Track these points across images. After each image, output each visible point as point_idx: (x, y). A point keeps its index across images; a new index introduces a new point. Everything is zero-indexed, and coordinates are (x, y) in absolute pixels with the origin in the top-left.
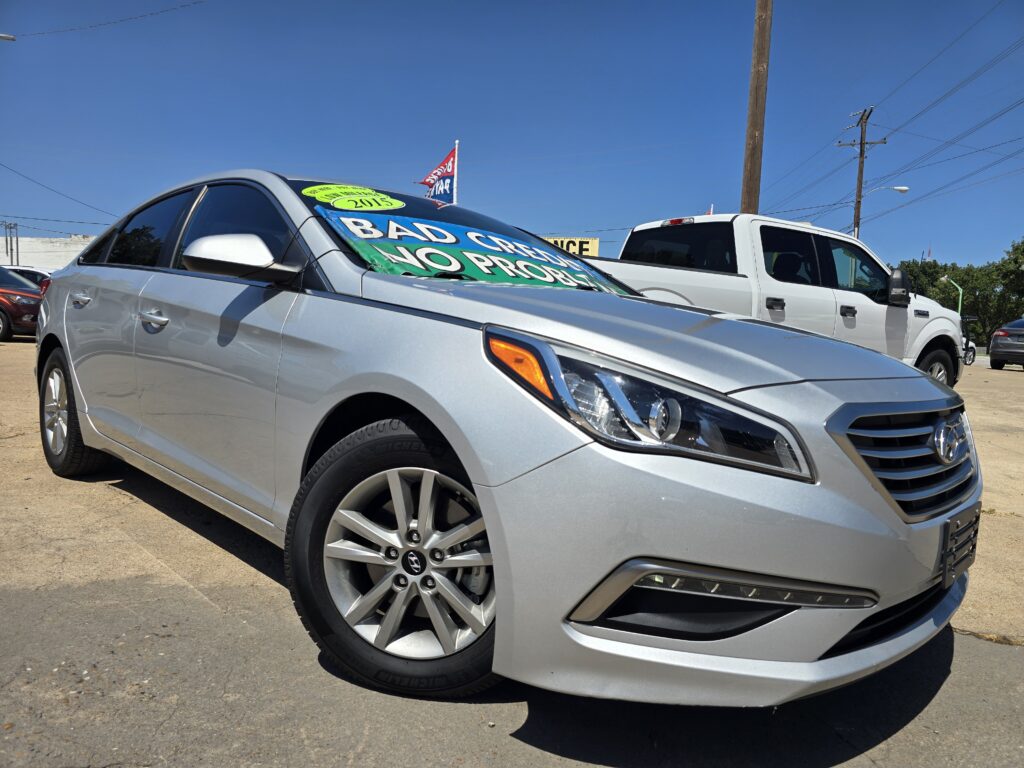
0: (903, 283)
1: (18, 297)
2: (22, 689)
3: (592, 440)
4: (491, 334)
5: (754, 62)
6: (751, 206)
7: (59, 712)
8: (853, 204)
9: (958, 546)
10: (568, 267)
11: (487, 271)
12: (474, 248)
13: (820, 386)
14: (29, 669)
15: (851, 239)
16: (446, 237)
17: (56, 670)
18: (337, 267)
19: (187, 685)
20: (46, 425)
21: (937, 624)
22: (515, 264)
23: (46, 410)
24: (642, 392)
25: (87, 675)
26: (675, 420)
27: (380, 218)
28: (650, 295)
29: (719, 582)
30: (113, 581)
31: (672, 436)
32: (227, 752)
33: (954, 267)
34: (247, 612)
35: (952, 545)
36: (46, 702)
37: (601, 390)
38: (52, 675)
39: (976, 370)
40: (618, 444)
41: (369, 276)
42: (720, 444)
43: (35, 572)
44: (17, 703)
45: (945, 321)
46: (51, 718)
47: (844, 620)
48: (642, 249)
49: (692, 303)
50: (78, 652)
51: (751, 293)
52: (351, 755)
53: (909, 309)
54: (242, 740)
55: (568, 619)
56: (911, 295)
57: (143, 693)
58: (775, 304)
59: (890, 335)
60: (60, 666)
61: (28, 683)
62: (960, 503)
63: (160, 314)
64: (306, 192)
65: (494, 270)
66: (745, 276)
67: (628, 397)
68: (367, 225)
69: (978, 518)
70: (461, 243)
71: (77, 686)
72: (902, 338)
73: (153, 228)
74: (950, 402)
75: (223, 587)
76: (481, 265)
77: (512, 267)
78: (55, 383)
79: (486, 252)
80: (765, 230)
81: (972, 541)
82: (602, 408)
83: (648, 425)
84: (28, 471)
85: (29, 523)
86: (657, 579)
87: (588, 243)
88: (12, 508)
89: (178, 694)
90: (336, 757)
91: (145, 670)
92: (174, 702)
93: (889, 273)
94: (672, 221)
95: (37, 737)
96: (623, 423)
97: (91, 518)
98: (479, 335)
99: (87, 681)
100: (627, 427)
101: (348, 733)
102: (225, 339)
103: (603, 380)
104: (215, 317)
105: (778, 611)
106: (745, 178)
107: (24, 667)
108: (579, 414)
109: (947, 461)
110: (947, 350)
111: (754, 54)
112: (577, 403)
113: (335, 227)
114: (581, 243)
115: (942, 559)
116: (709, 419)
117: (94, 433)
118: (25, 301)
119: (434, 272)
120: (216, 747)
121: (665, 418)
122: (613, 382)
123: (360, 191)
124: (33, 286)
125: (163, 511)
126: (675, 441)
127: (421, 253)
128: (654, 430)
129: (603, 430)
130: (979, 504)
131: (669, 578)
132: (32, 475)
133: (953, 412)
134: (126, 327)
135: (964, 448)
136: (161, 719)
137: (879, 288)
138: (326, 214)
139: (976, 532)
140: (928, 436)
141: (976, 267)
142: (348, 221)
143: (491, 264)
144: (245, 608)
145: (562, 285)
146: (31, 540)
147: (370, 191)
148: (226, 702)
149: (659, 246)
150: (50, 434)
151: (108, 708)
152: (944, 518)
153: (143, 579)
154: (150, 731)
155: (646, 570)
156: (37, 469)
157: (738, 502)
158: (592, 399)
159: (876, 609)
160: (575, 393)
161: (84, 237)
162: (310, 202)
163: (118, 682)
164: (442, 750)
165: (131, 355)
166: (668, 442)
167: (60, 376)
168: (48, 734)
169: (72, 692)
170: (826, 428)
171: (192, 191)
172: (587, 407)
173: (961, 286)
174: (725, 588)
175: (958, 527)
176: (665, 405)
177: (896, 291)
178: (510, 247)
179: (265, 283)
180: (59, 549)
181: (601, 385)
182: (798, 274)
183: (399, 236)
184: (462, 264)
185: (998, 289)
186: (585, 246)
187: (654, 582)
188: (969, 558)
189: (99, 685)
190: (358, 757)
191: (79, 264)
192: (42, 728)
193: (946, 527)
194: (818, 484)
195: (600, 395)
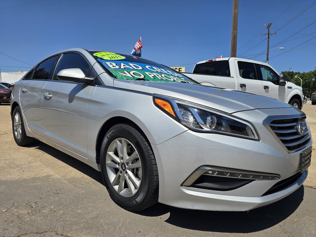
0: (283, 78)
1: (2, 91)
2: (14, 210)
3: (188, 129)
4: (155, 97)
5: (233, 9)
6: (234, 55)
7: (26, 217)
8: (266, 54)
9: (305, 160)
10: (178, 76)
11: (153, 78)
12: (148, 71)
13: (260, 110)
14: (16, 204)
15: (266, 64)
16: (139, 68)
17: (24, 204)
18: (105, 78)
19: (65, 208)
20: (15, 130)
21: (299, 185)
22: (161, 76)
23: (14, 125)
24: (204, 114)
25: (34, 206)
26: (214, 122)
27: (118, 62)
28: (203, 84)
29: (230, 173)
30: (39, 177)
31: (214, 127)
32: (79, 227)
33: (299, 73)
34: (81, 185)
35: (303, 160)
36: (22, 214)
37: (190, 113)
38: (23, 206)
39: (307, 105)
40: (197, 130)
41: (116, 80)
42: (229, 130)
43: (15, 175)
44: (13, 214)
45: (297, 90)
46: (24, 218)
47: (270, 184)
48: (200, 69)
49: (216, 86)
50: (30, 199)
51: (235, 83)
52: (117, 227)
53: (285, 86)
54: (84, 224)
55: (182, 185)
56: (286, 82)
57: (52, 210)
58: (243, 86)
59: (280, 95)
60: (25, 203)
61: (16, 208)
62: (305, 147)
63: (49, 94)
64: (94, 54)
65: (155, 77)
66: (233, 77)
67: (199, 116)
68: (114, 64)
69: (311, 151)
70: (144, 69)
71: (31, 209)
72: (284, 95)
73: (45, 69)
74: (301, 115)
75: (73, 178)
76: (150, 76)
77: (160, 76)
78: (17, 117)
79: (152, 72)
80: (239, 62)
81: (309, 159)
82: (191, 119)
83: (206, 124)
84: (10, 145)
85: (11, 160)
86: (210, 172)
87: (181, 68)
88: (6, 156)
89: (62, 210)
90: (113, 228)
91: (52, 204)
92: (62, 213)
93: (279, 75)
94: (209, 61)
95: (20, 224)
96: (198, 124)
97: (30, 159)
98: (152, 97)
99: (34, 207)
100: (199, 125)
101: (116, 221)
102: (71, 101)
103: (191, 111)
104: (67, 94)
105: (248, 181)
106: (232, 46)
107: (14, 203)
108: (184, 121)
109: (301, 134)
110: (298, 99)
111: (233, 7)
112: (183, 118)
113: (104, 65)
114: (179, 69)
115: (300, 164)
116: (225, 122)
117: (30, 132)
118: (4, 92)
119: (136, 79)
120: (76, 226)
121: (211, 122)
122: (194, 111)
123: (111, 54)
124: (6, 88)
125: (52, 156)
126: (215, 129)
127: (132, 73)
128: (208, 126)
129: (191, 126)
130: (311, 147)
131: (214, 172)
132: (11, 146)
133: (303, 118)
134: (38, 99)
135: (306, 129)
136: (58, 218)
137: (276, 80)
138: (101, 61)
139: (311, 156)
140: (295, 126)
141: (306, 73)
142: (108, 63)
143: (154, 76)
144: (81, 184)
145: (176, 81)
146: (13, 166)
147: (115, 54)
148: (77, 213)
149: (205, 69)
150: (16, 133)
151: (41, 215)
152: (301, 152)
153: (48, 177)
154: (55, 222)
155: (206, 169)
156: (12, 144)
157: (235, 147)
158: (188, 116)
159: (280, 180)
160: (183, 115)
161: (21, 72)
162: (96, 58)
163: (44, 207)
164: (145, 225)
165: (41, 108)
166: (213, 129)
167: (18, 115)
168: (24, 223)
169: (30, 211)
170: (263, 123)
171: (58, 55)
172: (186, 119)
173: (301, 79)
174: (231, 174)
175: (305, 154)
176: (211, 117)
177: (281, 81)
178: (159, 70)
179: (83, 83)
180: (22, 168)
181: (191, 112)
182: (250, 76)
183: (124, 68)
184: (144, 76)
185: (313, 79)
186: (180, 70)
187: (209, 173)
188: (309, 164)
189: (38, 208)
190: (120, 228)
191: (23, 79)
192: (22, 221)
193: (301, 154)
194: (261, 141)
195: (190, 115)
